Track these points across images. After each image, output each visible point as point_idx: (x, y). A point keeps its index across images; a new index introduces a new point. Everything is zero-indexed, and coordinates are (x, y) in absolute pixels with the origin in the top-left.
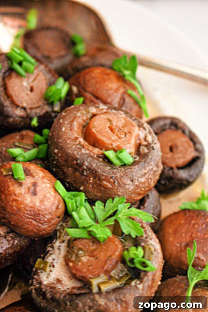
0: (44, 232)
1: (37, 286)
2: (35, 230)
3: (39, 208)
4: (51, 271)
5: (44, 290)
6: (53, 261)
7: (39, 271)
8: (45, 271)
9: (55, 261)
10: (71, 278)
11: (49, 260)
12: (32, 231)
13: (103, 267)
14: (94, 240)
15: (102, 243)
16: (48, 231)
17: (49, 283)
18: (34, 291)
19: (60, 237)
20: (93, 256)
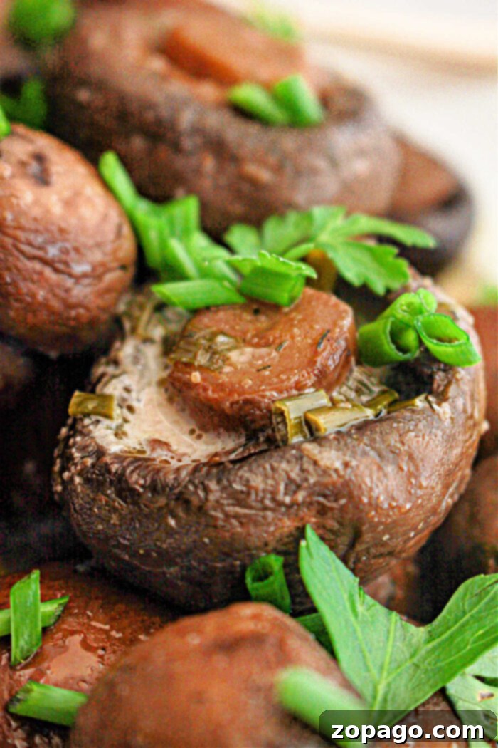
0: (81, 311)
1: (89, 461)
2: (55, 304)
3: (63, 225)
4: (126, 421)
5: (114, 468)
6: (125, 395)
7: (87, 421)
8: (108, 417)
9: (134, 395)
10: (198, 432)
11: (113, 389)
12: (45, 305)
13: (312, 363)
14: (255, 307)
15: (286, 310)
16: (95, 312)
17: (126, 449)
18: (77, 480)
19: (134, 330)
20: (267, 345)
